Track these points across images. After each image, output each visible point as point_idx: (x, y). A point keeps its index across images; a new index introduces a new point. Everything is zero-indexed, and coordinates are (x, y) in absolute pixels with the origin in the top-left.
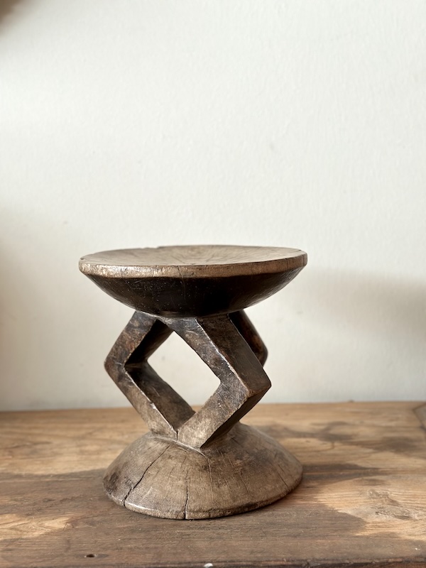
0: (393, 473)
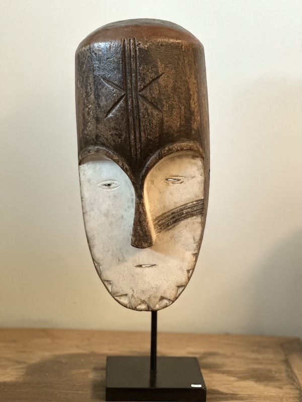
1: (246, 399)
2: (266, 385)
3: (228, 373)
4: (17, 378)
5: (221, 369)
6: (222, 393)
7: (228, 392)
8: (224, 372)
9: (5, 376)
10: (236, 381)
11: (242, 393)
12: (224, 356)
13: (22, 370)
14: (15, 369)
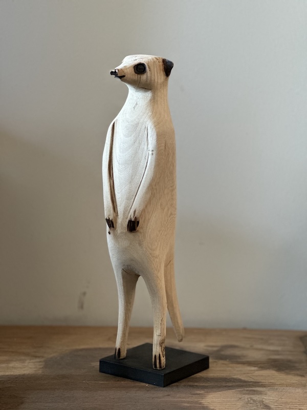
0: (271, 386)
1: (269, 386)
2: (288, 374)
3: (250, 363)
4: (35, 371)
5: (241, 360)
6: (245, 382)
7: (249, 381)
8: (243, 363)
9: (24, 369)
10: (257, 370)
11: (264, 381)
12: (244, 348)
13: (41, 363)
14: (34, 363)
